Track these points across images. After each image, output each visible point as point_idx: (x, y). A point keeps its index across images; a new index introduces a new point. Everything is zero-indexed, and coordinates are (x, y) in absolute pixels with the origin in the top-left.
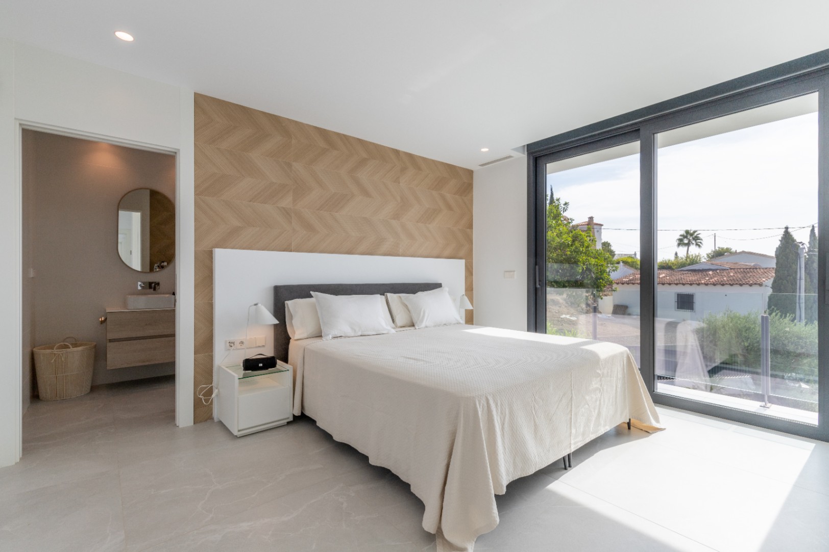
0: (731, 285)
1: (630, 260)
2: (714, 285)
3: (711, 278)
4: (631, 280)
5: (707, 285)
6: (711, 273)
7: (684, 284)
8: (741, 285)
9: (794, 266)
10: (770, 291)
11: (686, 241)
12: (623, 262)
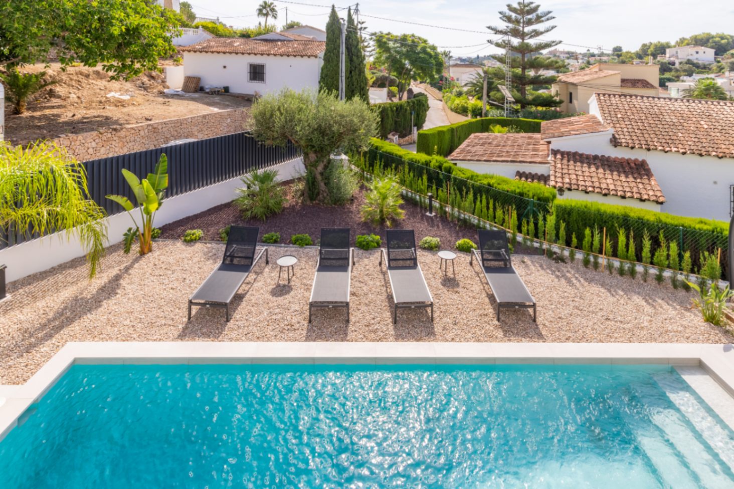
0: (295, 56)
1: (210, 25)
2: (282, 55)
3: (279, 49)
4: (204, 48)
5: (275, 55)
6: (279, 43)
7: (255, 54)
8: (302, 56)
9: (338, 41)
10: (322, 63)
11: (264, 12)
12: (203, 27)
